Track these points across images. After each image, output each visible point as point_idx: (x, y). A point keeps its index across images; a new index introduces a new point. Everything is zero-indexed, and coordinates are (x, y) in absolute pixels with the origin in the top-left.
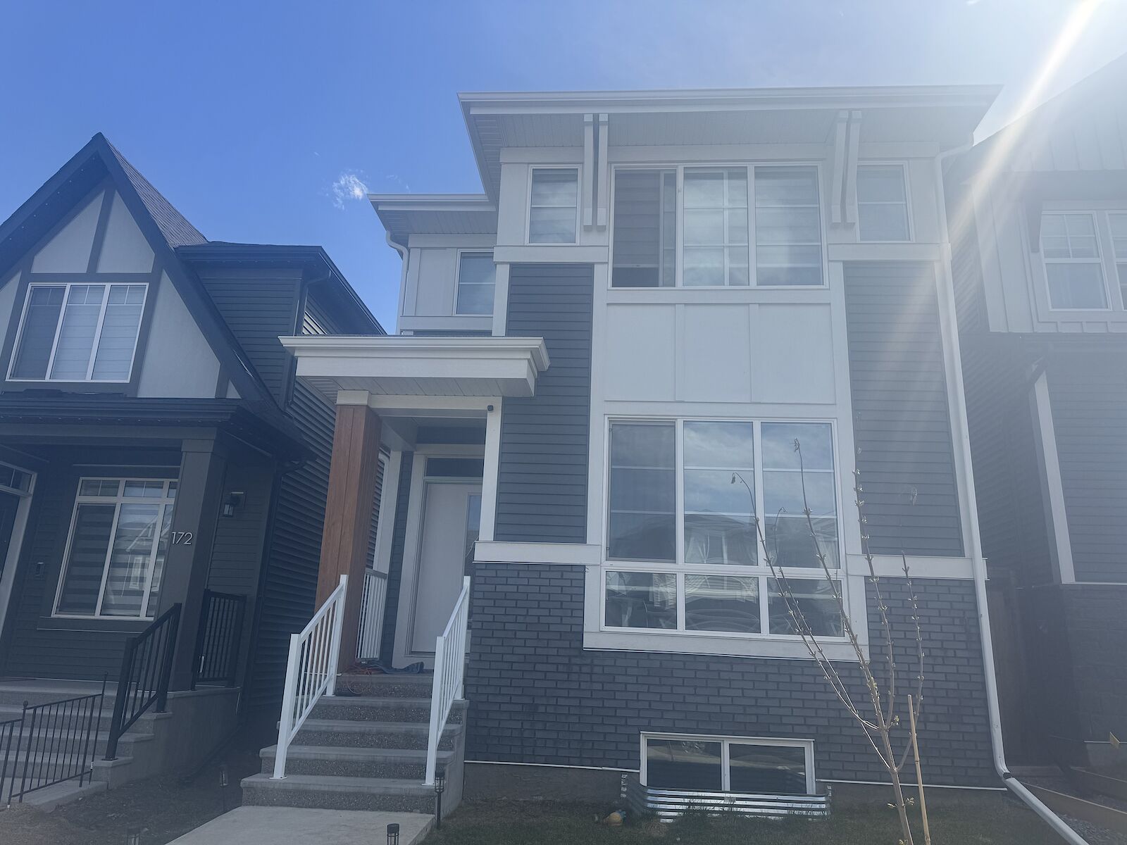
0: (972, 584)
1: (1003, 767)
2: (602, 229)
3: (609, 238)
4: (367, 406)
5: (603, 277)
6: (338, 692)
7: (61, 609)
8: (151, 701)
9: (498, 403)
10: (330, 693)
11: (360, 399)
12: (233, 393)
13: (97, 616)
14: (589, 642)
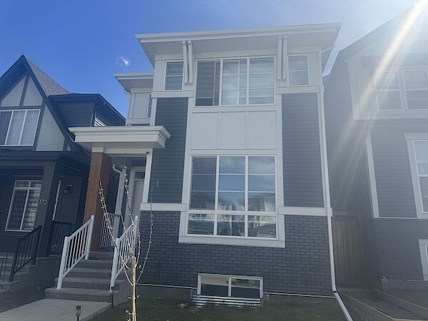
0: (326, 217)
1: (334, 289)
2: (192, 84)
3: (194, 87)
4: (103, 153)
5: (192, 102)
6: (89, 258)
7: (8, 228)
8: (28, 261)
9: (151, 150)
10: (86, 258)
11: (100, 150)
12: (69, 149)
13: (21, 230)
14: (181, 240)
